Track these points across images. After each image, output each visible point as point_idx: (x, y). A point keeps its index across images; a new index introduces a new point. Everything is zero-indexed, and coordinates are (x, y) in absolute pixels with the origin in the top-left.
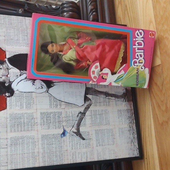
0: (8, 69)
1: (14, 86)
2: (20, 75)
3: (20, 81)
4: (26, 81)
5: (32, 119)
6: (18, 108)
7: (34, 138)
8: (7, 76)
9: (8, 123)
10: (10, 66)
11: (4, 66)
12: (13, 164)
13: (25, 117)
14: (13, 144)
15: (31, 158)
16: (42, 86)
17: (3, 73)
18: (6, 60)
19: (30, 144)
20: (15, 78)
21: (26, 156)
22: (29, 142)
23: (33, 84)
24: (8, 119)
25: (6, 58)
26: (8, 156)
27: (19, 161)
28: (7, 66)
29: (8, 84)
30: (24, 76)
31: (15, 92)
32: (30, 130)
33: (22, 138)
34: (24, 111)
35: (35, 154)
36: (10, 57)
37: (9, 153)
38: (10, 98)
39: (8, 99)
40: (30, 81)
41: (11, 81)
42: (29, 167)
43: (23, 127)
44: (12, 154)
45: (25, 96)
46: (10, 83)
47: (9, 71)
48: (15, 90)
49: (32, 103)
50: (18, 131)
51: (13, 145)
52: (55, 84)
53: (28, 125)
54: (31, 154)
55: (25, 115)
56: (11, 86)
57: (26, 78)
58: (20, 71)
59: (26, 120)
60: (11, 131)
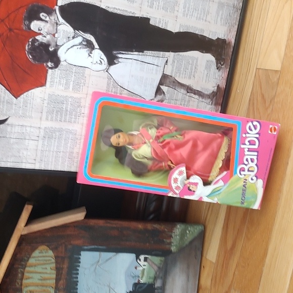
0: (57, 24)
1: (61, 53)
2: (73, 38)
3: (72, 47)
4: (80, 48)
5: (79, 106)
6: (61, 87)
7: (76, 134)
8: (54, 35)
9: (44, 107)
10: (61, 20)
11: (52, 18)
12: (43, 162)
13: (69, 102)
14: (47, 136)
15: (67, 159)
16: (102, 60)
17: (48, 30)
18: (57, 8)
19: (70, 141)
20: (65, 41)
21: (61, 156)
22: (68, 138)
23: (90, 55)
24: (46, 102)
25: (57, 5)
26: (38, 151)
27: (50, 160)
28: (56, 19)
29: (53, 49)
30: (79, 40)
31: (62, 63)
32: (73, 121)
33: (60, 130)
34: (70, 93)
35: (74, 155)
36: (63, 4)
37: (40, 148)
38: (53, 70)
39: (50, 71)
40: (86, 50)
41: (58, 44)
42: (62, 170)
43: (63, 116)
44: (43, 149)
45: (74, 72)
46: (57, 47)
47: (59, 27)
48: (62, 59)
49: (82, 84)
50: (56, 120)
51: (47, 138)
52: (120, 60)
53: (71, 114)
54: (68, 154)
55: (70, 100)
56: (57, 52)
57: (81, 44)
58: (73, 31)
59: (69, 107)
60: (47, 119)
